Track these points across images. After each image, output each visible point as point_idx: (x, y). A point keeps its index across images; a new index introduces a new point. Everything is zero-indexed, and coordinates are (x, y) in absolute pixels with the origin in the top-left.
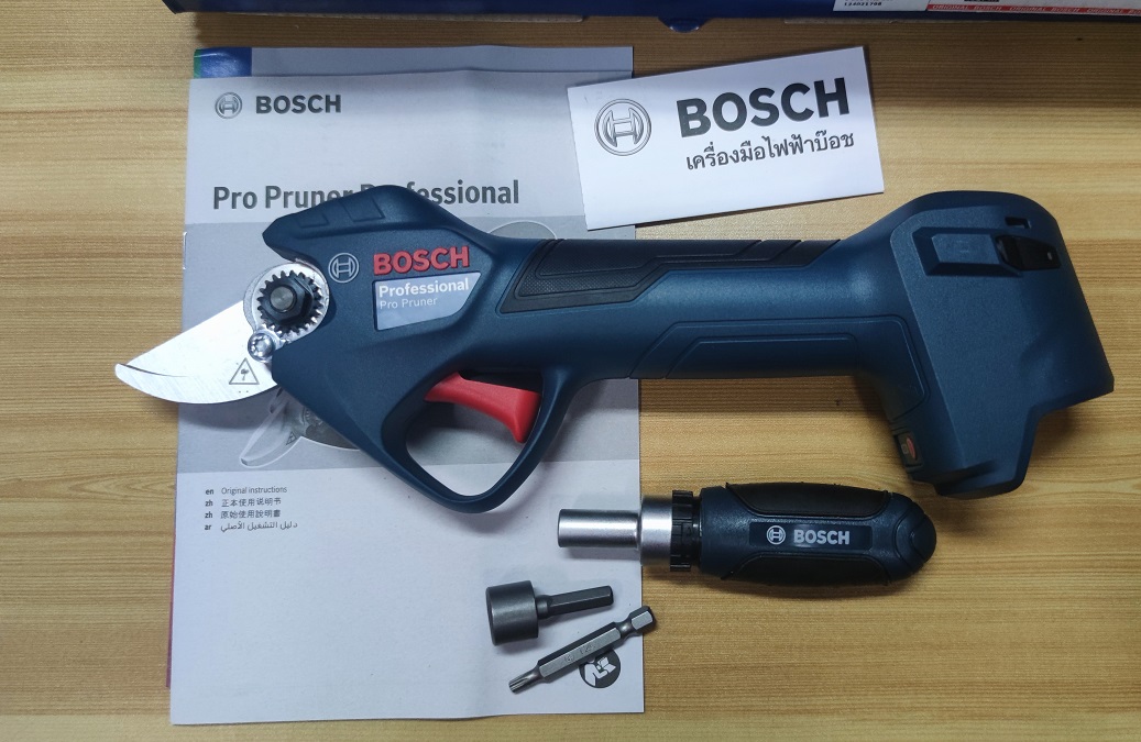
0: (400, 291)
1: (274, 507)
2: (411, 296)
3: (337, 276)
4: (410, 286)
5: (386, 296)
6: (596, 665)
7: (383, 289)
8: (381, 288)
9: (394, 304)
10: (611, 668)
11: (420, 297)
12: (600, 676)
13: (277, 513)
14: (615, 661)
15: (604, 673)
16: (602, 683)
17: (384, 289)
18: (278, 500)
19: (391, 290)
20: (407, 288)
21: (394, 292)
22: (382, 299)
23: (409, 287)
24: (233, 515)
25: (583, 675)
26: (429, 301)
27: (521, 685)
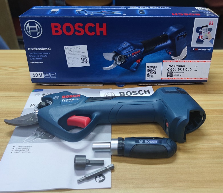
1: (28, 149)
6: (99, 178)
10: (103, 178)
12: (100, 180)
13: (28, 150)
14: (104, 177)
15: (101, 180)
16: (100, 182)
18: (29, 148)
24: (18, 150)
25: (96, 180)
27: (80, 182)
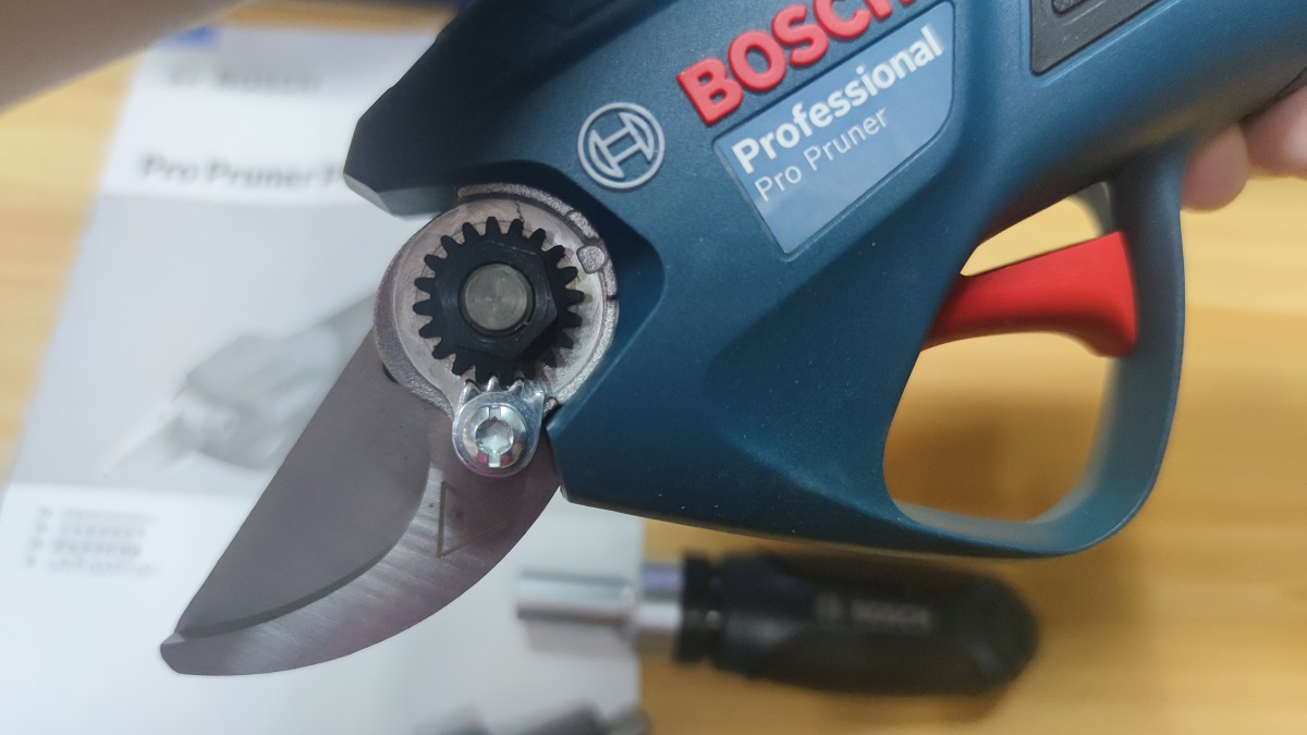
0: (788, 135)
2: (820, 136)
3: (618, 172)
4: (806, 109)
5: (761, 160)
7: (744, 151)
8: (737, 149)
9: (794, 176)
11: (840, 125)
17: (747, 150)
19: (766, 142)
20: (799, 117)
21: (774, 143)
22: (756, 175)
23: (803, 118)
26: (869, 126)
